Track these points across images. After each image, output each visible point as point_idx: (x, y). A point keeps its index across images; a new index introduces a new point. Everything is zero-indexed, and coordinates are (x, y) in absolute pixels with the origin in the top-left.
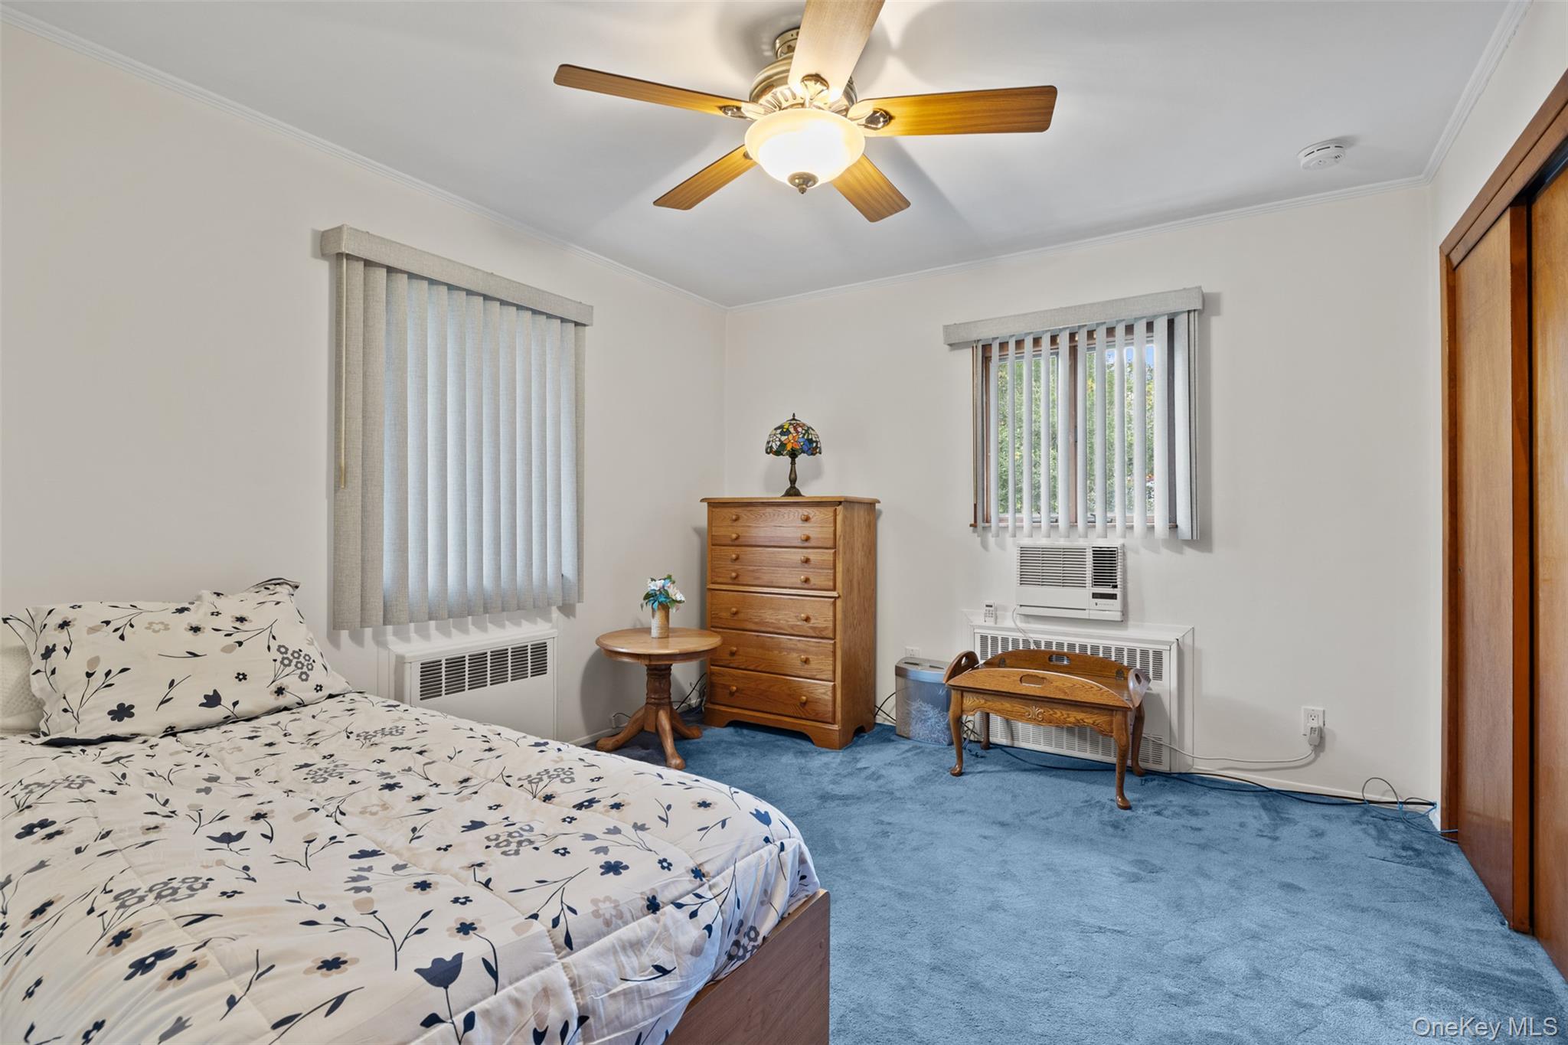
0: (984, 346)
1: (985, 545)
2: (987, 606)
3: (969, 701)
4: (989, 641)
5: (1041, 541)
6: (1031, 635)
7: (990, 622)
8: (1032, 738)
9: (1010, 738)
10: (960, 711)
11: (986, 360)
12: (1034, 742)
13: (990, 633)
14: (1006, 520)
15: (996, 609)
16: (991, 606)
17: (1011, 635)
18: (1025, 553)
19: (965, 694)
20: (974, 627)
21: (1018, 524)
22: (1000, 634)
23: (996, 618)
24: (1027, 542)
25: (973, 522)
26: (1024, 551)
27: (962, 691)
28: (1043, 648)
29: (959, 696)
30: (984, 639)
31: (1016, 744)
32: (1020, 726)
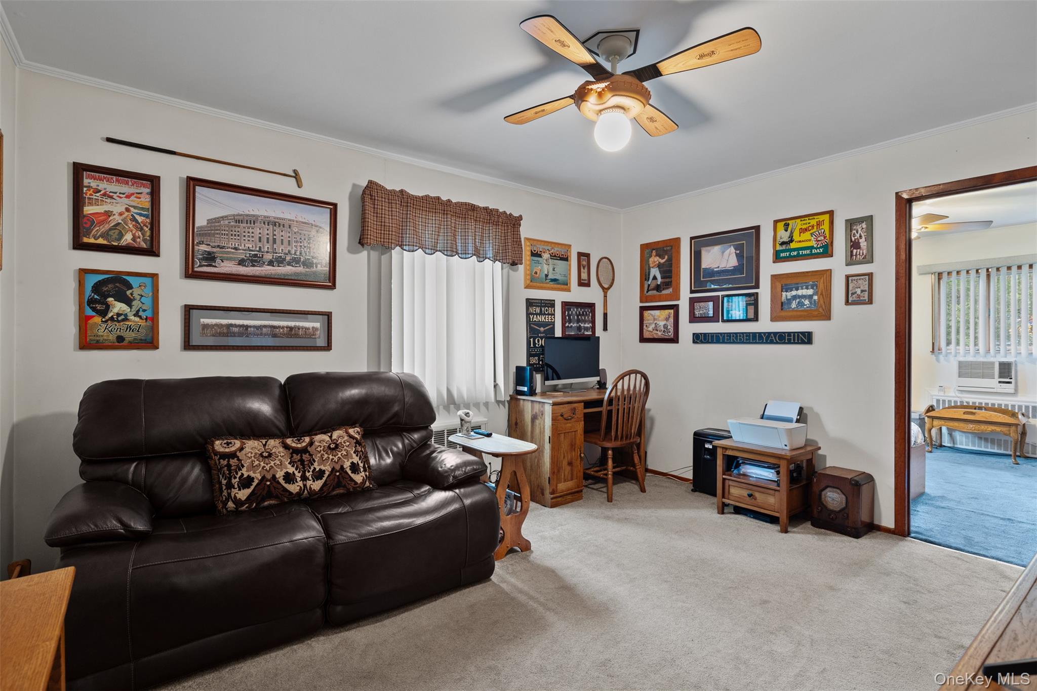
0: (939, 274)
1: (938, 360)
2: (940, 387)
3: (936, 422)
4: (941, 402)
5: (970, 358)
6: (965, 399)
7: (942, 393)
8: (963, 441)
9: (952, 442)
10: (931, 426)
11: (939, 279)
12: (966, 445)
13: (941, 398)
14: (951, 349)
15: (944, 388)
16: (942, 387)
17: (953, 399)
18: (961, 364)
19: (934, 420)
20: (932, 396)
21: (958, 351)
22: (947, 399)
23: (945, 392)
24: (962, 359)
25: (931, 350)
26: (960, 363)
27: (933, 418)
28: (971, 404)
29: (931, 421)
30: (938, 401)
31: (956, 446)
32: (958, 436)
